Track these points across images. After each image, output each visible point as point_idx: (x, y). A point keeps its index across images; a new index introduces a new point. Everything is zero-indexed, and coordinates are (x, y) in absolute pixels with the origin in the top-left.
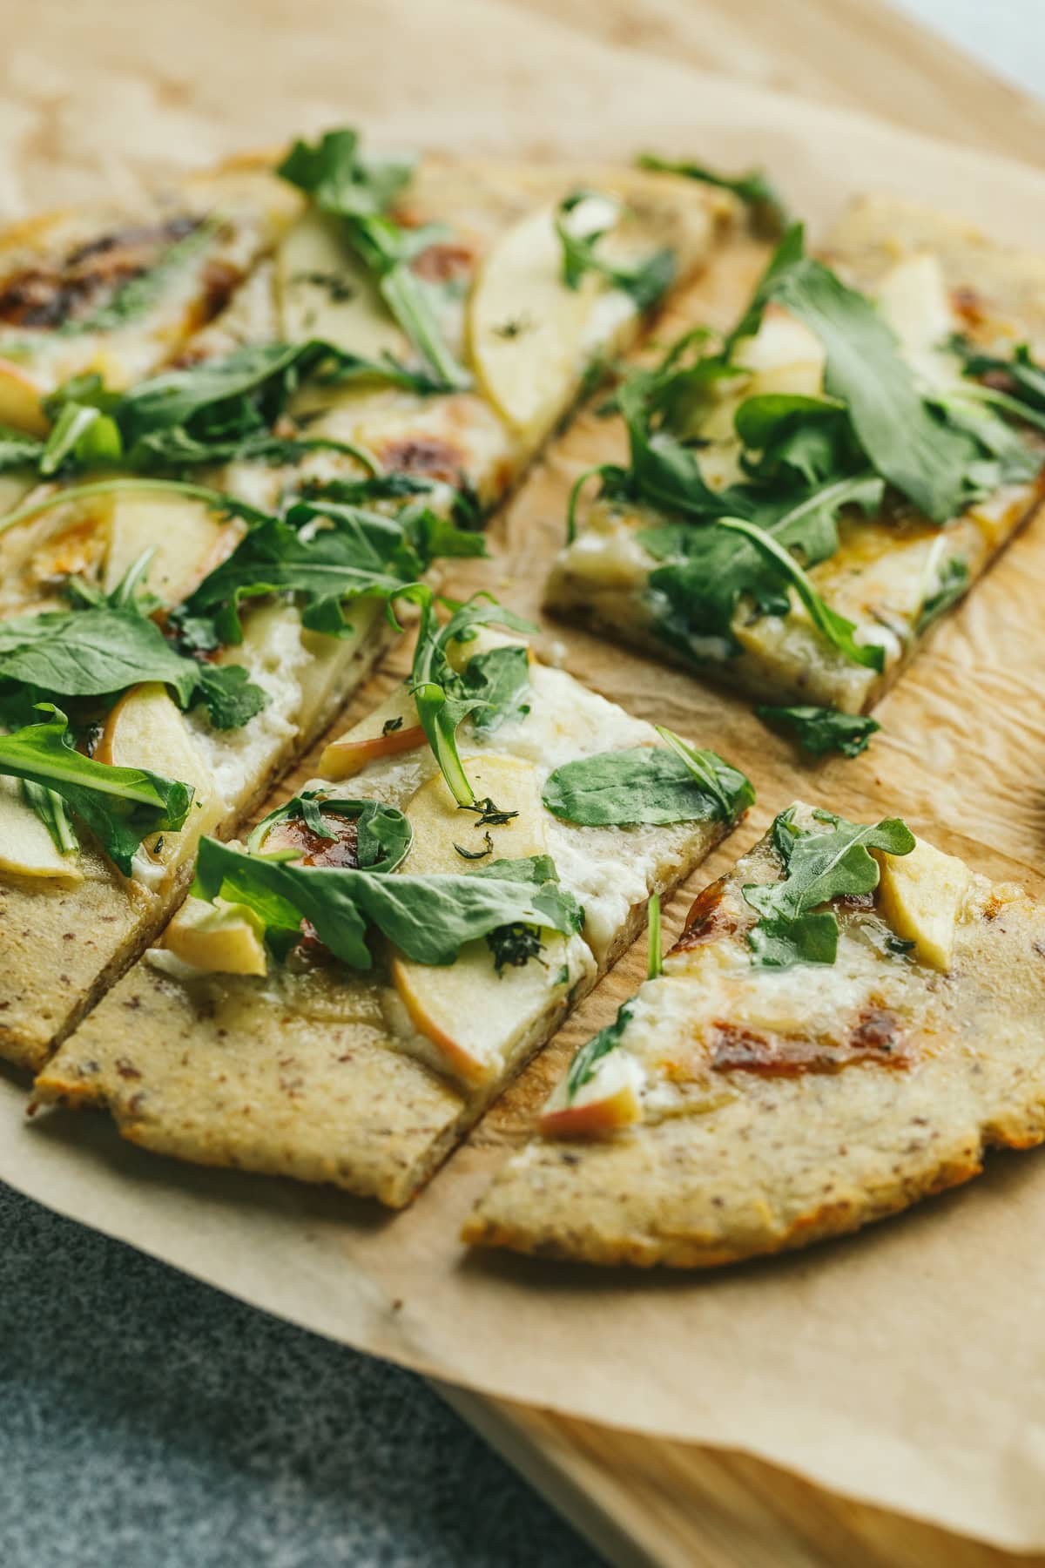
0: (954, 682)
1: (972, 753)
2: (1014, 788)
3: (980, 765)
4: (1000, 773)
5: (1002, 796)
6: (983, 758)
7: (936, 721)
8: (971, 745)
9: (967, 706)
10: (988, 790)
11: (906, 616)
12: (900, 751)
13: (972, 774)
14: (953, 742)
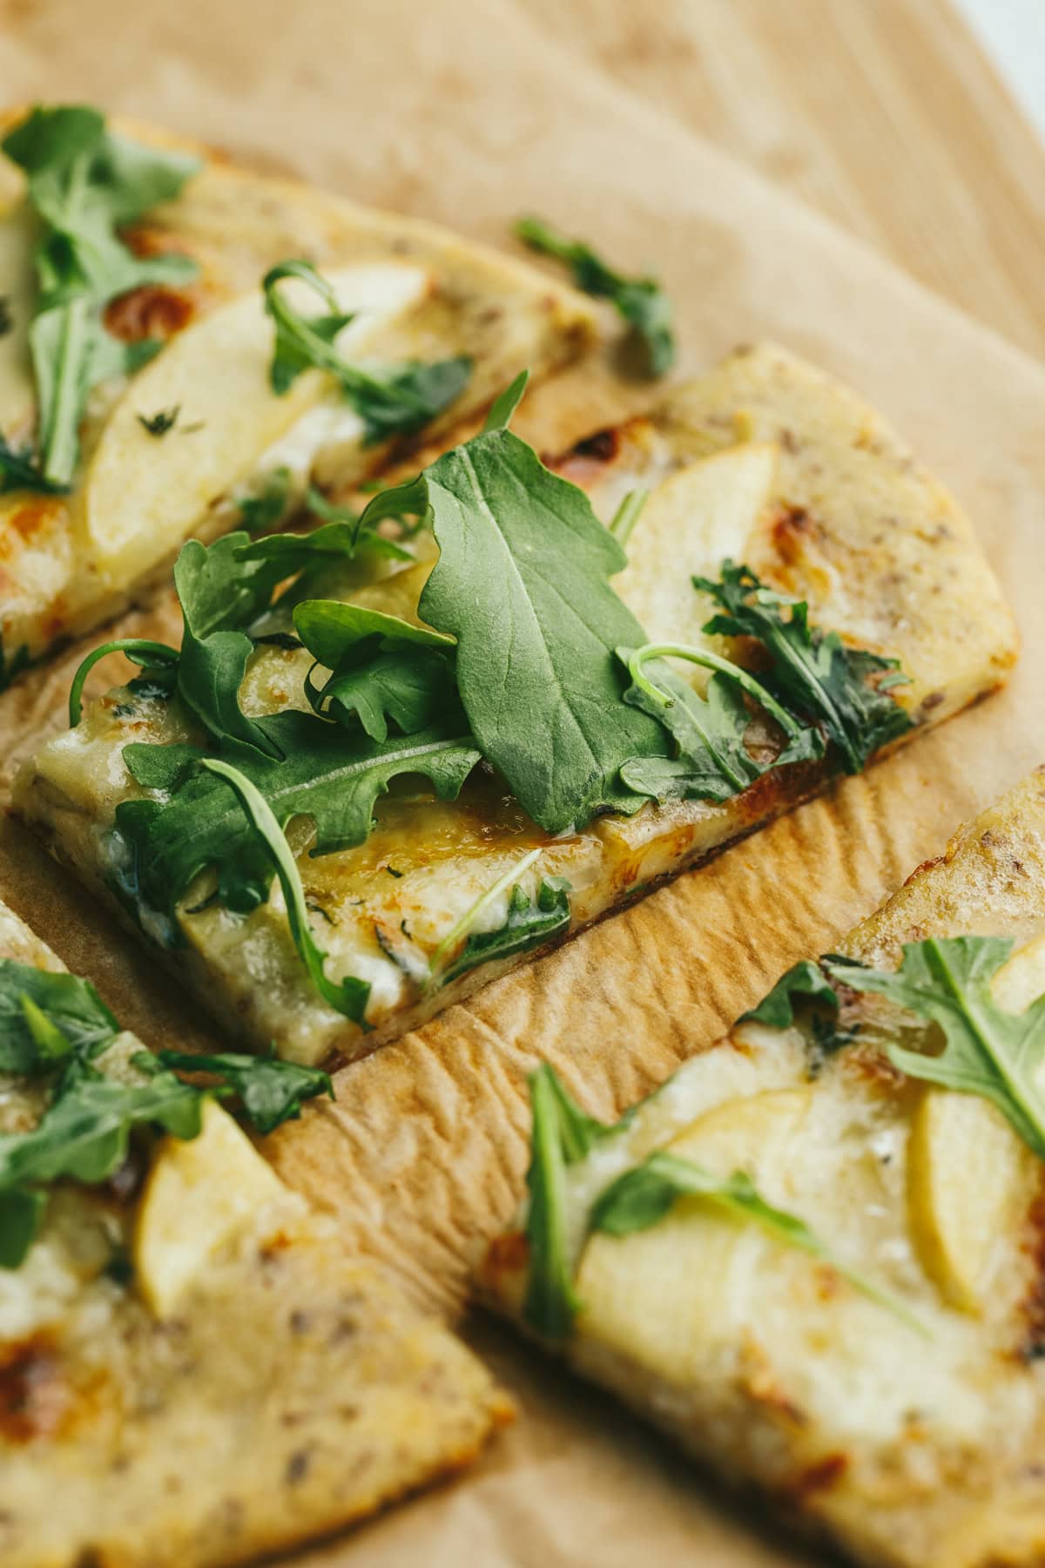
0: (477, 1058)
1: (437, 1164)
2: (462, 1228)
3: (439, 1182)
4: (458, 1202)
5: (441, 1238)
6: (447, 1173)
7: (420, 1104)
8: (443, 1151)
9: (473, 1093)
10: (426, 1224)
11: (431, 951)
12: (344, 1132)
13: (418, 1193)
14: (424, 1141)
